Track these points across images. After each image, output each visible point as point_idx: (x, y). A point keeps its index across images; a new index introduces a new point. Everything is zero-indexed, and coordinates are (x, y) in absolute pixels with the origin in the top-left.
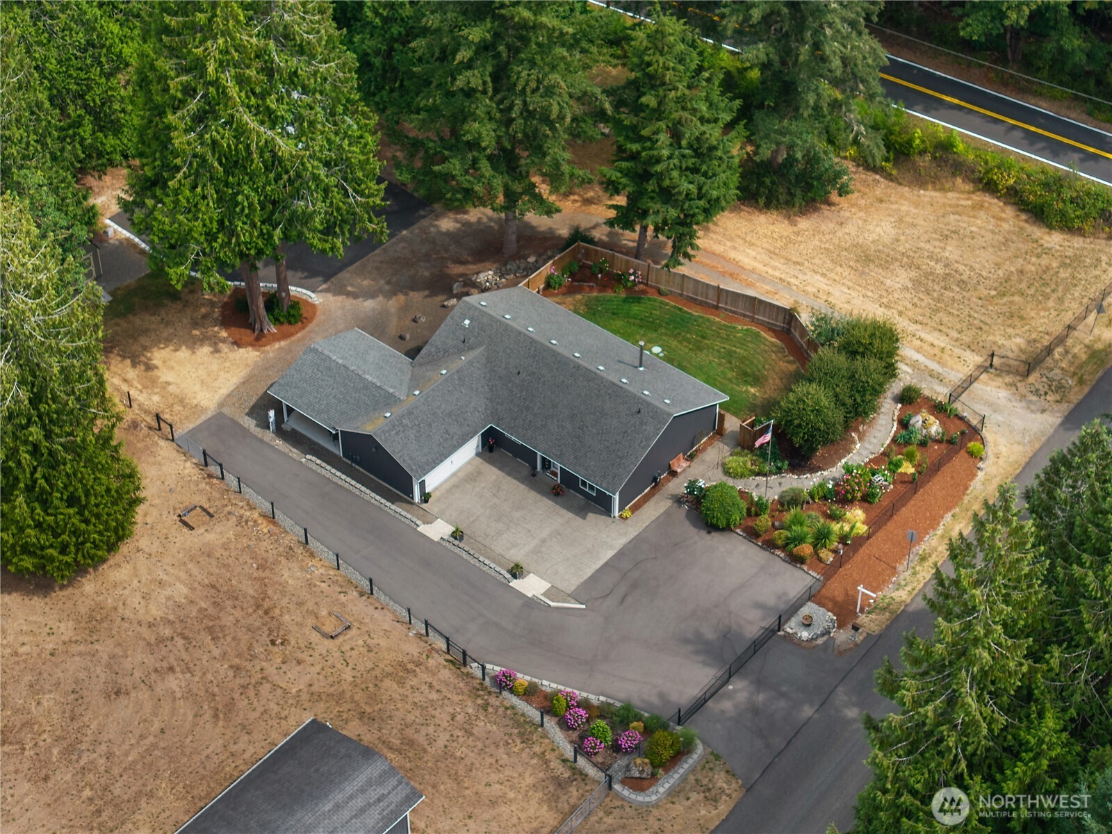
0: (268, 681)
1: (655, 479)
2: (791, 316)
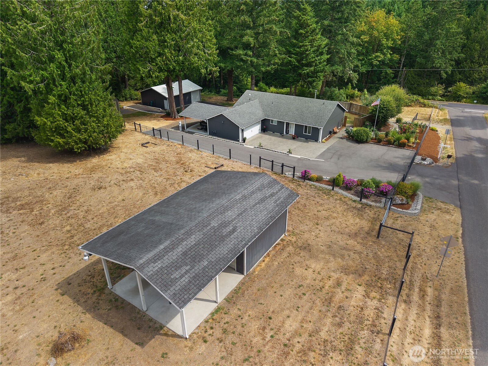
0: (184, 182)
1: (330, 133)
2: (351, 104)
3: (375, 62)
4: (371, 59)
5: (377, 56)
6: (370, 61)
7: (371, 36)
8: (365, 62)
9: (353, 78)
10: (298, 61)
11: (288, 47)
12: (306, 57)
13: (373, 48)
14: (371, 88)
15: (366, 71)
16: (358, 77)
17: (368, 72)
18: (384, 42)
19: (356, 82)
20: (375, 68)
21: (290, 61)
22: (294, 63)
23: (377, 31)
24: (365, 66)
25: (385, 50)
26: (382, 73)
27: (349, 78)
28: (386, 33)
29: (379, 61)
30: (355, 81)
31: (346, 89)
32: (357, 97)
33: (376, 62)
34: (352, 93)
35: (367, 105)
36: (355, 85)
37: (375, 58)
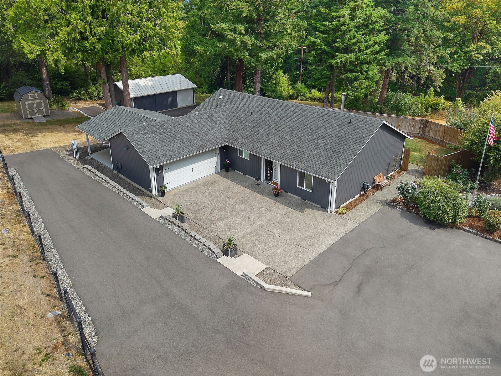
1: (364, 188)
2: (426, 122)
3: (476, 57)
4: (470, 52)
5: (480, 47)
6: (468, 55)
7: (469, 16)
8: (460, 56)
9: (435, 77)
10: (328, 44)
11: (313, 22)
12: (342, 36)
13: (473, 36)
14: (469, 96)
15: (460, 69)
16: (444, 76)
17: (464, 71)
18: (492, 25)
19: (441, 85)
20: (477, 66)
21: (314, 43)
22: (319, 47)
23: (481, 8)
24: (458, 62)
25: (493, 38)
26: (488, 73)
27: (429, 78)
28: (496, 12)
29: (484, 55)
30: (439, 83)
31: (425, 95)
32: (444, 109)
33: (478, 55)
34: (435, 102)
35: (459, 127)
36: (438, 90)
37: (476, 50)
